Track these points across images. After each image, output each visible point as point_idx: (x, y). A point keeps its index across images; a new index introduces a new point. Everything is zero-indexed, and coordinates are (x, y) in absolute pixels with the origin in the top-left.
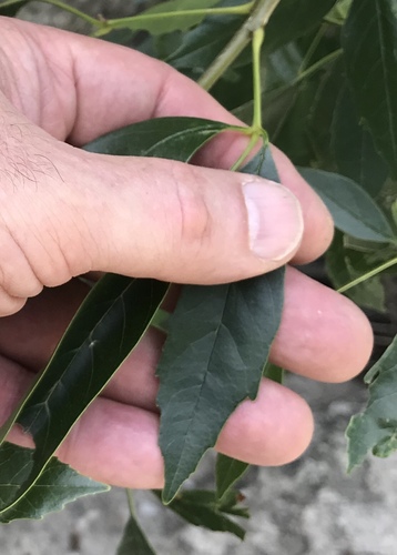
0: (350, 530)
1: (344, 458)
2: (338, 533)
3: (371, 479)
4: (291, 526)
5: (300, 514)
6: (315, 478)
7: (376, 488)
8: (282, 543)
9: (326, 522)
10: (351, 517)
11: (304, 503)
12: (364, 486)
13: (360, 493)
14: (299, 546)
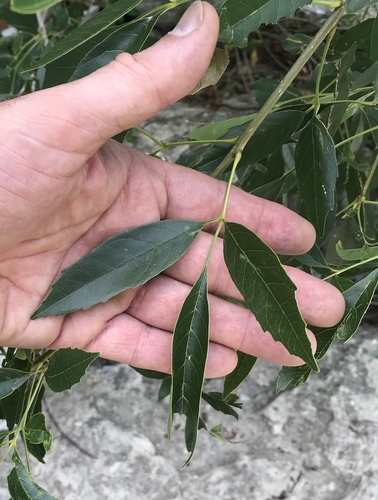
0: (356, 408)
1: (353, 369)
2: (349, 409)
3: (368, 380)
4: (325, 406)
5: (329, 400)
6: (336, 380)
7: (370, 385)
8: (318, 416)
9: (343, 404)
10: (357, 401)
11: (331, 394)
12: (364, 383)
13: (362, 388)
14: (328, 417)
